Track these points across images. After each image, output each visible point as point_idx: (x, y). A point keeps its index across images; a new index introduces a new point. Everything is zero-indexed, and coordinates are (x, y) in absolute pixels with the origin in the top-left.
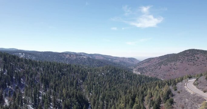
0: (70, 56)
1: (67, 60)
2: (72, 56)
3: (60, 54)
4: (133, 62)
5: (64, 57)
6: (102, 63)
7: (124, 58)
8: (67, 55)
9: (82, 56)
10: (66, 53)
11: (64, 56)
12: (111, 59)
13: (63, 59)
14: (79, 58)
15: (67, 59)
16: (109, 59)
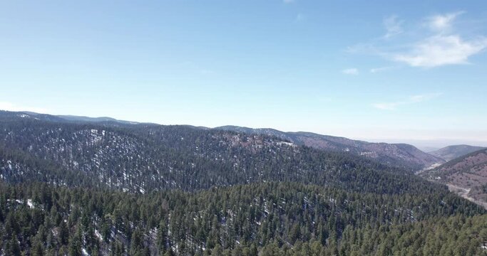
0: (245, 140)
1: (233, 154)
2: (249, 139)
3: (213, 134)
4: (413, 156)
5: (224, 143)
6: (353, 166)
7: (384, 145)
8: (235, 137)
9: (280, 140)
10: (231, 131)
11: (223, 139)
12: (350, 147)
13: (223, 148)
14: (273, 148)
15: (233, 149)
16: (345, 146)
